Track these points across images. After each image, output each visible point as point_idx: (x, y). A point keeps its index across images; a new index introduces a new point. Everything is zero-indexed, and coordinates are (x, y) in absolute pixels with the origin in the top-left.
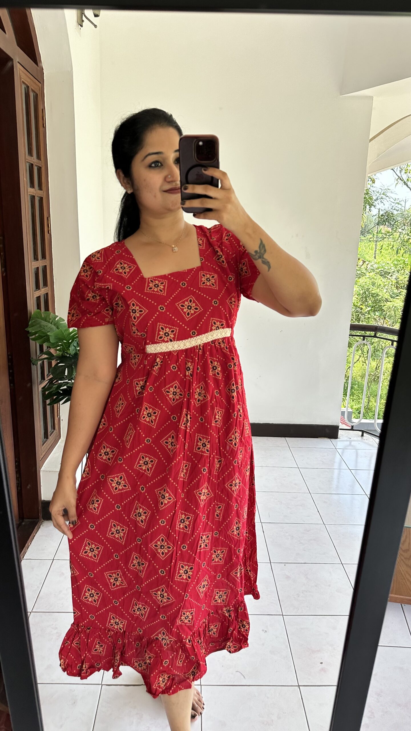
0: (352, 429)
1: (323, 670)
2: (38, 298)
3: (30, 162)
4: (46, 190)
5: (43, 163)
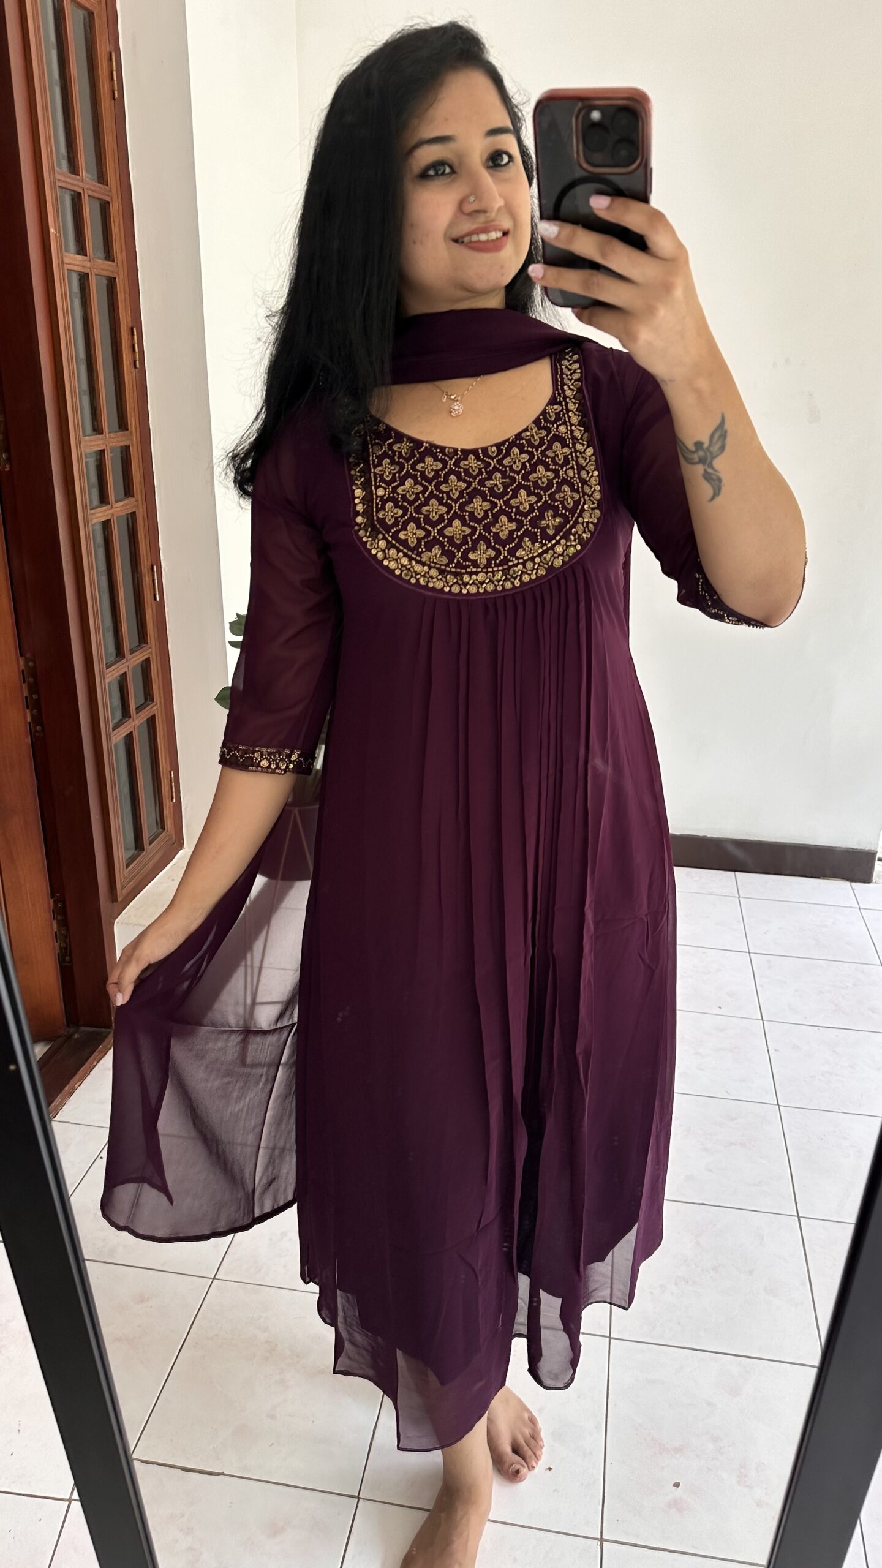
2: (106, 525)
3: (69, 186)
4: (125, 259)
5: (114, 191)
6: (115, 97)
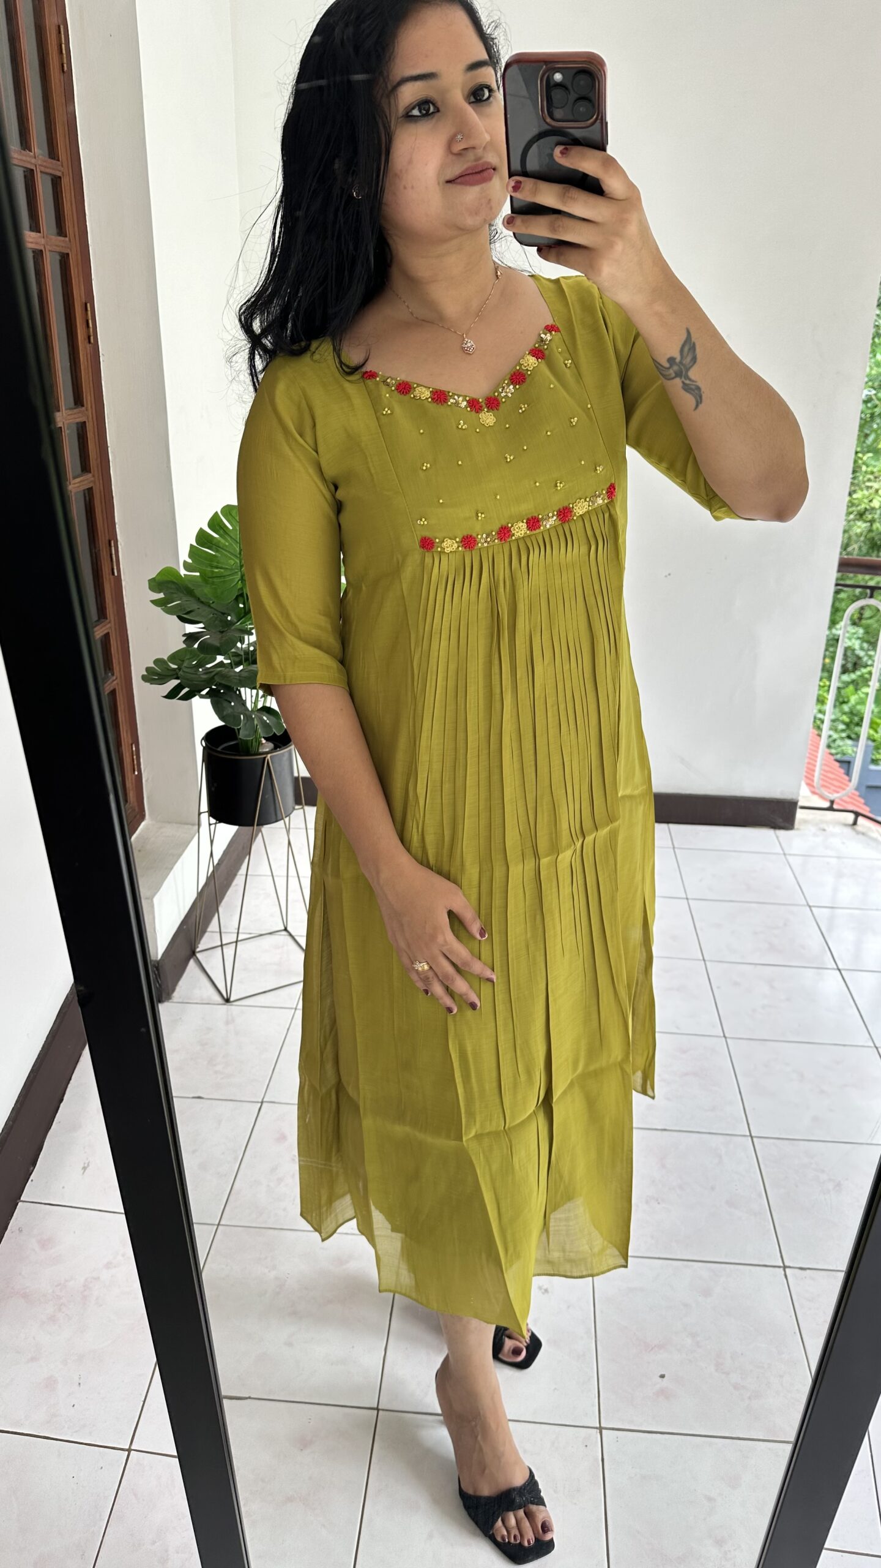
0: (831, 809)
1: (662, 1392)
3: (21, 163)
4: (77, 234)
5: (65, 164)
6: (66, 72)
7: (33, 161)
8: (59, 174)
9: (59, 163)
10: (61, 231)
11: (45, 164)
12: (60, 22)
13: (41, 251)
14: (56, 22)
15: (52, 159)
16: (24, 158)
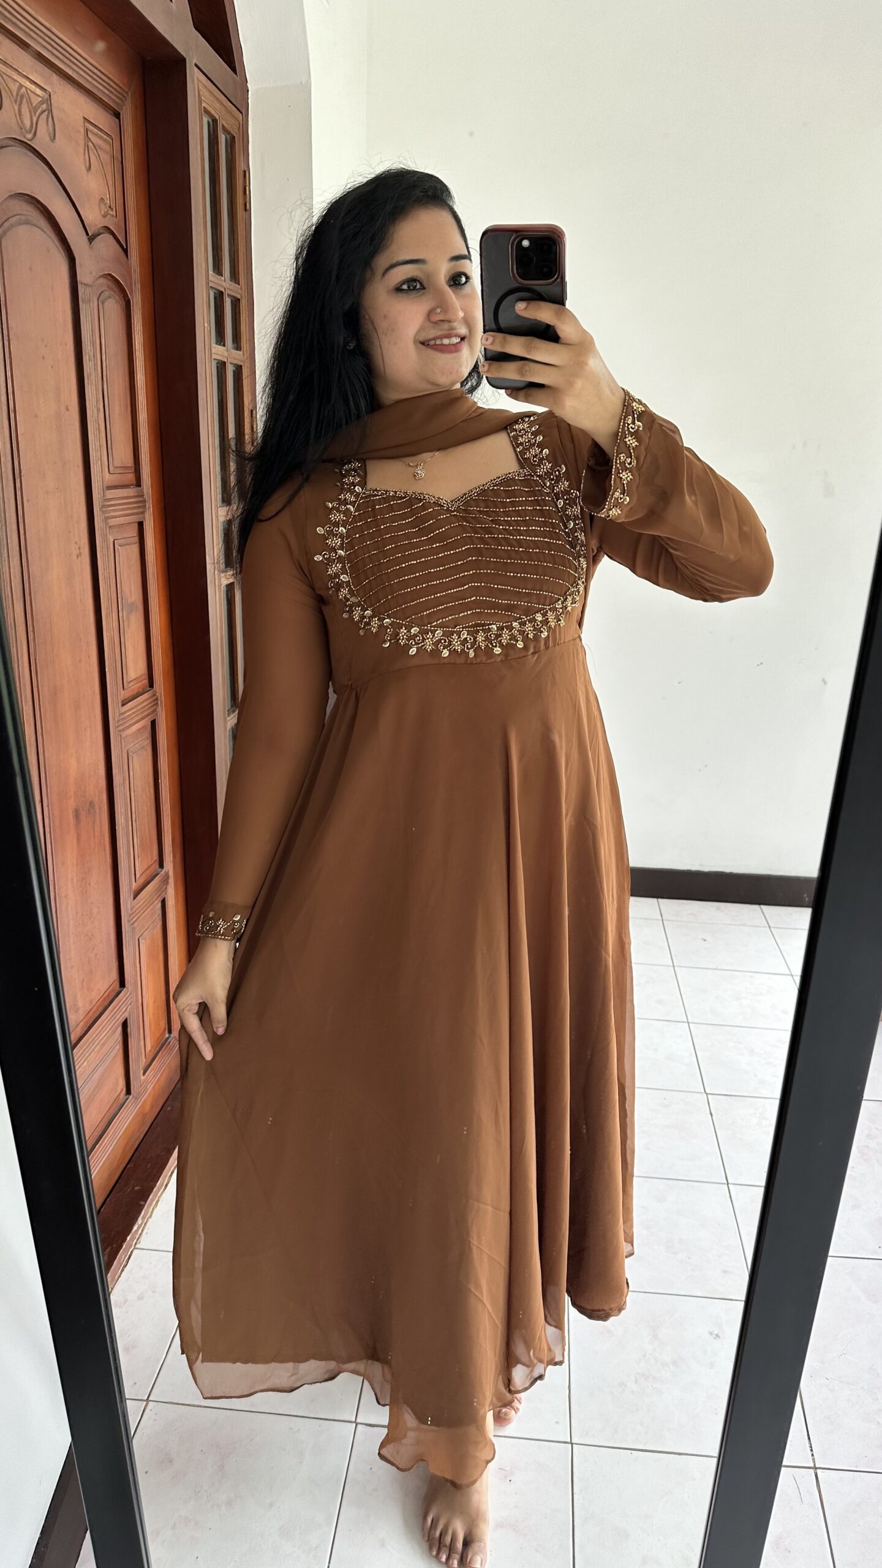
3: (216, 286)
4: (248, 351)
5: (243, 290)
6: (247, 209)
7: (224, 284)
8: (239, 297)
9: (239, 287)
10: (238, 347)
11: (231, 288)
12: (246, 167)
13: (225, 362)
14: (243, 169)
15: (235, 283)
16: (216, 281)
